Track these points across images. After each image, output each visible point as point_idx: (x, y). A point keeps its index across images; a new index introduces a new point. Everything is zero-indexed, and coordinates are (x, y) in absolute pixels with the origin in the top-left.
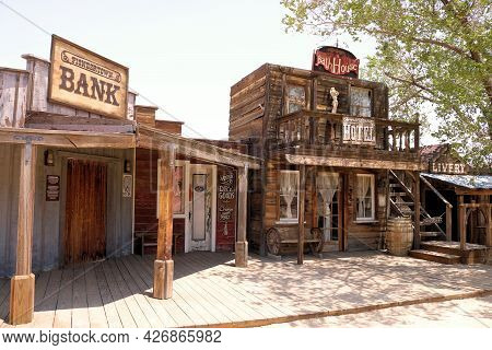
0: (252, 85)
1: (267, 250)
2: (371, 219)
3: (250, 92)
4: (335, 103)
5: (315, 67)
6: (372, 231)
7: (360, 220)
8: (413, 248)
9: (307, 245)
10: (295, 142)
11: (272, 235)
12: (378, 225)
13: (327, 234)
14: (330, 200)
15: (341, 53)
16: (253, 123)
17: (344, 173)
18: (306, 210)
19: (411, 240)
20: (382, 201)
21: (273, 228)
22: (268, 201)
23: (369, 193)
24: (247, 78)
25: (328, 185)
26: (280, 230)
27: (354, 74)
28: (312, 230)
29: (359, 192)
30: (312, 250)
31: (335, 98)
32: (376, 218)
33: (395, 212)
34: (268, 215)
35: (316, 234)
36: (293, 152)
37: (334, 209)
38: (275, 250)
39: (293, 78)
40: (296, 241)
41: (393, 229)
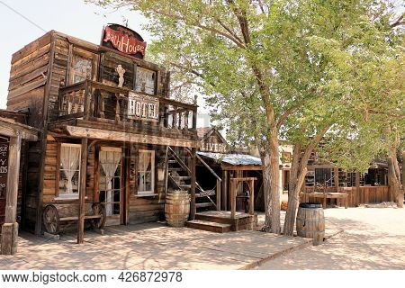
0: (35, 53)
1: (44, 229)
2: (151, 193)
3: (33, 60)
4: (121, 80)
5: (103, 43)
6: (152, 204)
7: (141, 193)
8: (190, 219)
9: (87, 221)
10: (78, 114)
11: (49, 213)
12: (157, 198)
13: (109, 209)
14: (112, 174)
15: (130, 33)
16: (33, 93)
17: (127, 148)
18: (87, 185)
19: (188, 211)
20: (161, 176)
21: (51, 206)
22: (47, 176)
23: (149, 168)
24: (30, 45)
25: (111, 159)
26: (58, 207)
27: (140, 55)
28: (94, 205)
29: (141, 168)
30: (93, 227)
31: (121, 75)
32: (156, 191)
33: (172, 186)
34: (45, 191)
35: (97, 210)
36: (75, 124)
37: (116, 184)
38: (53, 228)
39: (81, 51)
40: (77, 218)
41: (171, 202)
